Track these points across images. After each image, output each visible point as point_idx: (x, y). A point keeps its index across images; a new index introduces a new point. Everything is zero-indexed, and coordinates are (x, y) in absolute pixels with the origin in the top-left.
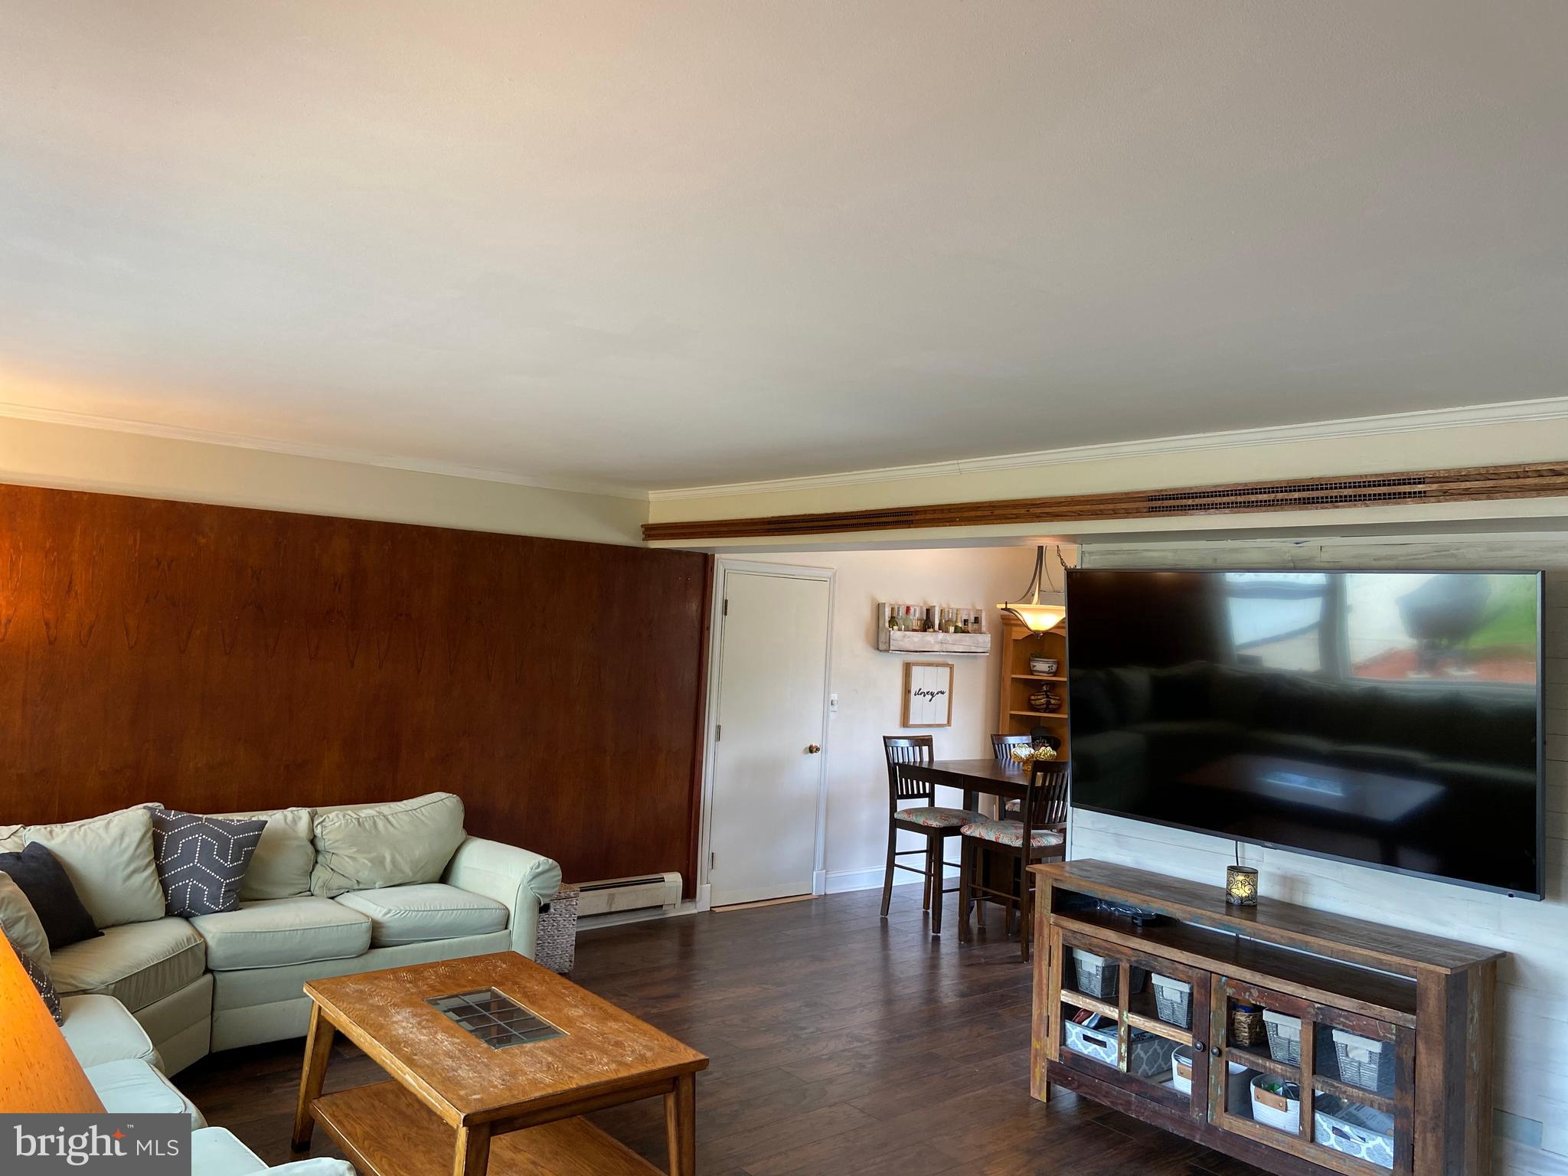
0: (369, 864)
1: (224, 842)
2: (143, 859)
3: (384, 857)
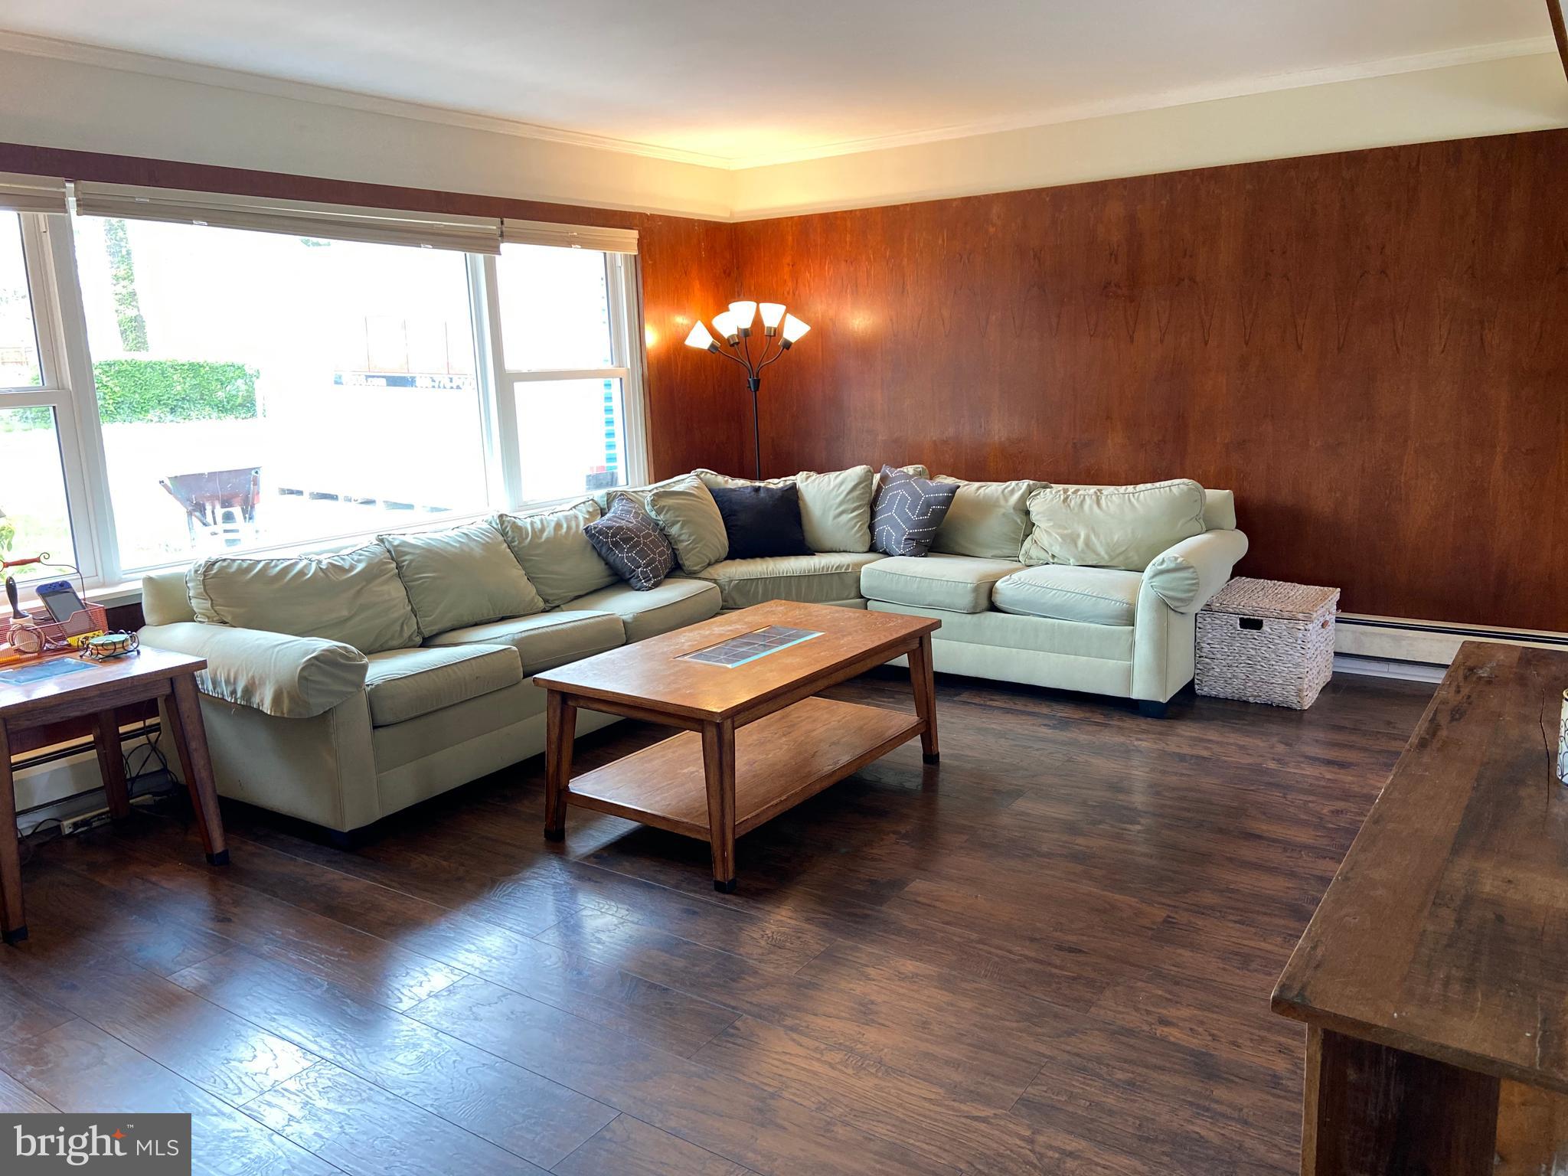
0: (1060, 539)
1: (916, 496)
2: (853, 503)
3: (1079, 536)
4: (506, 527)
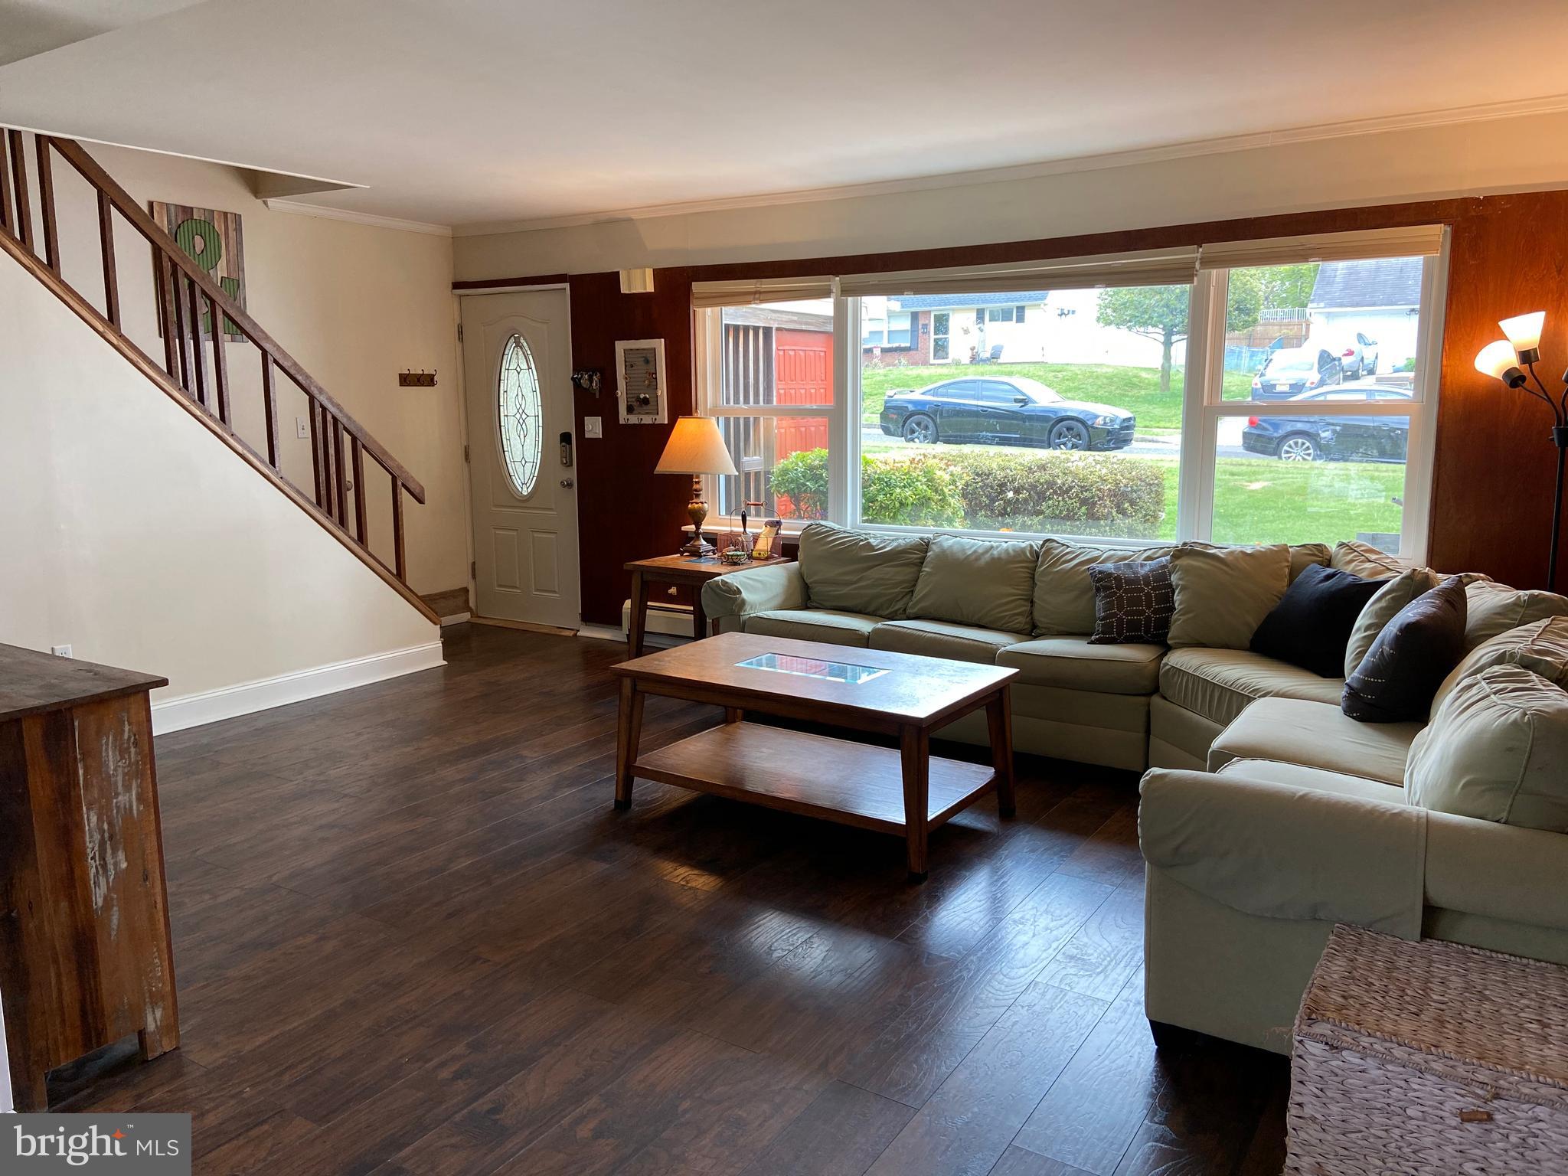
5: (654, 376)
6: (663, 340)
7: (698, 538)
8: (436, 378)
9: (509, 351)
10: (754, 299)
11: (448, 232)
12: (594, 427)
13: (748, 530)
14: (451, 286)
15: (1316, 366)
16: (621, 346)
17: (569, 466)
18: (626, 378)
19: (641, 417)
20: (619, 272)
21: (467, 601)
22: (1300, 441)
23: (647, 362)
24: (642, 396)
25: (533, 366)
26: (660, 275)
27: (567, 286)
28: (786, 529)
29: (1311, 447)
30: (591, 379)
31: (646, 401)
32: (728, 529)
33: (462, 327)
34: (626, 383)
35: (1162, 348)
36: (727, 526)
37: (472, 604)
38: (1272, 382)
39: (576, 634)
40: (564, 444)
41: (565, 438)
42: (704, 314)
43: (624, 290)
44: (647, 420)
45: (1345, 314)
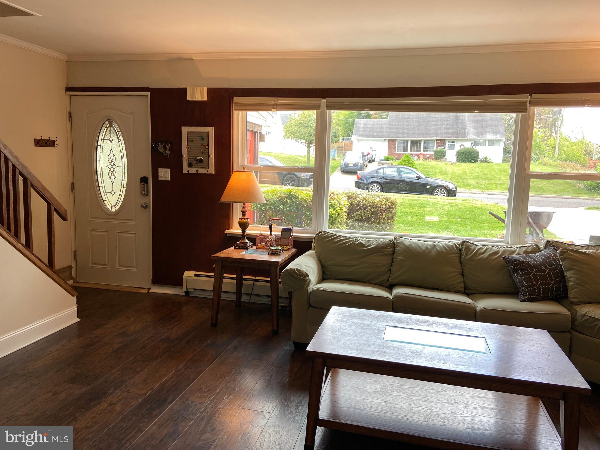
4: (463, 248)
5: (207, 147)
6: (213, 127)
7: (244, 239)
8: (56, 143)
9: (104, 129)
10: (273, 108)
11: (65, 58)
12: (165, 174)
13: (272, 233)
14: (65, 89)
15: (361, 157)
16: (185, 130)
17: (146, 196)
18: (188, 148)
19: (198, 169)
20: (186, 88)
21: (71, 273)
22: (376, 185)
23: (203, 139)
24: (198, 158)
25: (121, 138)
26: (211, 92)
27: (148, 94)
28: (295, 233)
29: (379, 187)
30: (165, 148)
31: (201, 161)
32: (259, 232)
33: (71, 114)
34: (188, 150)
35: (307, 148)
36: (258, 230)
37: (74, 275)
38: (348, 163)
39: (148, 292)
40: (143, 183)
41: (144, 180)
42: (238, 115)
43: (189, 98)
44: (202, 171)
45: (363, 140)
